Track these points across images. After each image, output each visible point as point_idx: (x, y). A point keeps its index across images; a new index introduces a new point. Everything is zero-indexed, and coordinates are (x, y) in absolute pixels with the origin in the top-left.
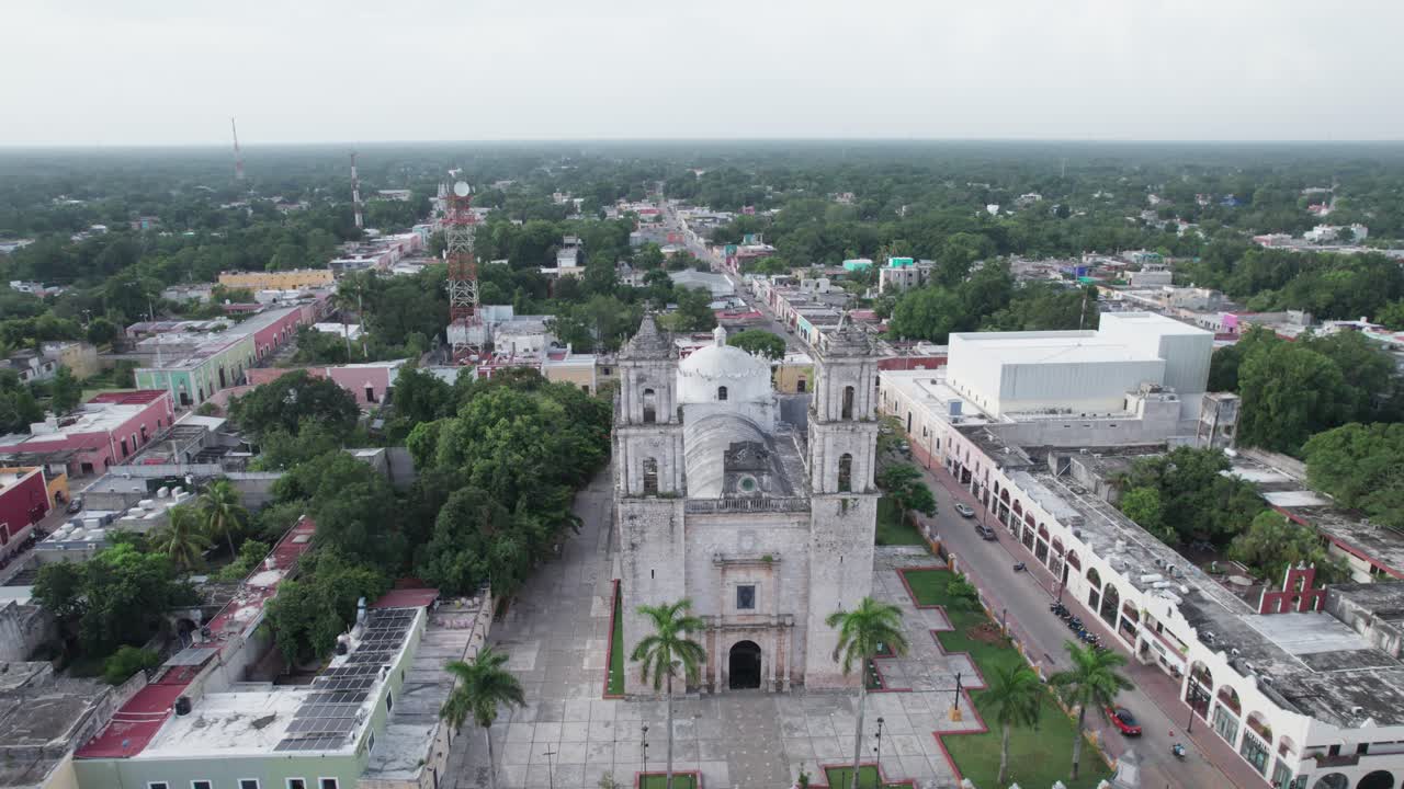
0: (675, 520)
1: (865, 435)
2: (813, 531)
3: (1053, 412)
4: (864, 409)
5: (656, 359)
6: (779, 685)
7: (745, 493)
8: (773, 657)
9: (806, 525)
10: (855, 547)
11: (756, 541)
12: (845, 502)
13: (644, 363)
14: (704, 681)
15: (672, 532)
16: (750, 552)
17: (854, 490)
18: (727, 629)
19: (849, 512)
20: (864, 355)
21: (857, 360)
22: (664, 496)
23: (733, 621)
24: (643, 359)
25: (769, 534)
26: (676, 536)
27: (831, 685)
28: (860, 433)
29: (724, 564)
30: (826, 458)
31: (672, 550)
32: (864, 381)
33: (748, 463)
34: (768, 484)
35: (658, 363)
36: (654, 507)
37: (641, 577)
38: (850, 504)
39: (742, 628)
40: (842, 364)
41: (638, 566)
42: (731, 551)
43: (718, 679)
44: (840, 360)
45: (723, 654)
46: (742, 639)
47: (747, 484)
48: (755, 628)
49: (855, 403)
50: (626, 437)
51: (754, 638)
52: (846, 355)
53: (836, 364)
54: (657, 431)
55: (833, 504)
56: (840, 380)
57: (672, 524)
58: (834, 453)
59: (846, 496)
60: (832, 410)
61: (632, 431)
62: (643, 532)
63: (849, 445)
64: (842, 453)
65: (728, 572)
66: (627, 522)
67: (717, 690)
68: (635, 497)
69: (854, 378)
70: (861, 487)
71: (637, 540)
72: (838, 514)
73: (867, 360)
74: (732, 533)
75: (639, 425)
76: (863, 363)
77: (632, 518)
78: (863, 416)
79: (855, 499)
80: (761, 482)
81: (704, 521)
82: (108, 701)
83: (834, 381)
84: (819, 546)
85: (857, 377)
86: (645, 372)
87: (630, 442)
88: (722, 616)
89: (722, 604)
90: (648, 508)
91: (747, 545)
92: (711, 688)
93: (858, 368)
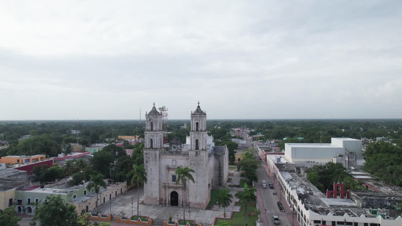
0: (156, 155)
1: (201, 135)
2: (189, 160)
3: (309, 162)
4: (201, 128)
5: (153, 115)
6: (182, 205)
7: (174, 150)
8: (181, 197)
9: (187, 159)
10: (200, 165)
11: (176, 163)
12: (197, 152)
13: (150, 116)
14: (164, 202)
15: (156, 159)
16: (175, 166)
17: (199, 149)
18: (169, 187)
19: (198, 155)
20: (200, 115)
21: (199, 116)
22: (154, 149)
23: (171, 185)
24: (151, 115)
25: (179, 161)
26: (157, 160)
27: (196, 206)
28: (200, 134)
29: (169, 169)
30: (192, 140)
31: (156, 163)
32: (201, 121)
33: (175, 142)
34: (179, 147)
35: (154, 116)
36: (152, 152)
37: (148, 170)
38: (198, 153)
39: (173, 188)
40: (195, 117)
41: (148, 167)
42: (170, 165)
43: (167, 202)
44: (195, 116)
45: (169, 195)
46: (173, 191)
47: (174, 147)
48: (176, 188)
49: (199, 127)
50: (146, 134)
51: (176, 191)
52: (197, 115)
53: (194, 116)
54: (153, 132)
55: (194, 153)
56: (195, 121)
57: (156, 156)
58: (194, 139)
59: (197, 151)
60: (193, 128)
61: (148, 132)
62: (149, 158)
63: (197, 137)
64: (195, 139)
65: (170, 171)
66: (145, 155)
67: (167, 205)
68: (147, 149)
69: (198, 120)
70: (201, 149)
71: (148, 160)
72: (195, 156)
73: (201, 116)
74: (170, 160)
75: (149, 131)
76: (200, 117)
77: (147, 154)
78: (201, 130)
79: (199, 152)
80: (178, 147)
81: (164, 156)
82: (29, 183)
83: (193, 121)
84: (191, 164)
85: (199, 120)
86: (151, 118)
87: (147, 135)
88: (168, 184)
89: (168, 180)
90: (150, 152)
91: (174, 164)
92: (165, 204)
93: (199, 118)
